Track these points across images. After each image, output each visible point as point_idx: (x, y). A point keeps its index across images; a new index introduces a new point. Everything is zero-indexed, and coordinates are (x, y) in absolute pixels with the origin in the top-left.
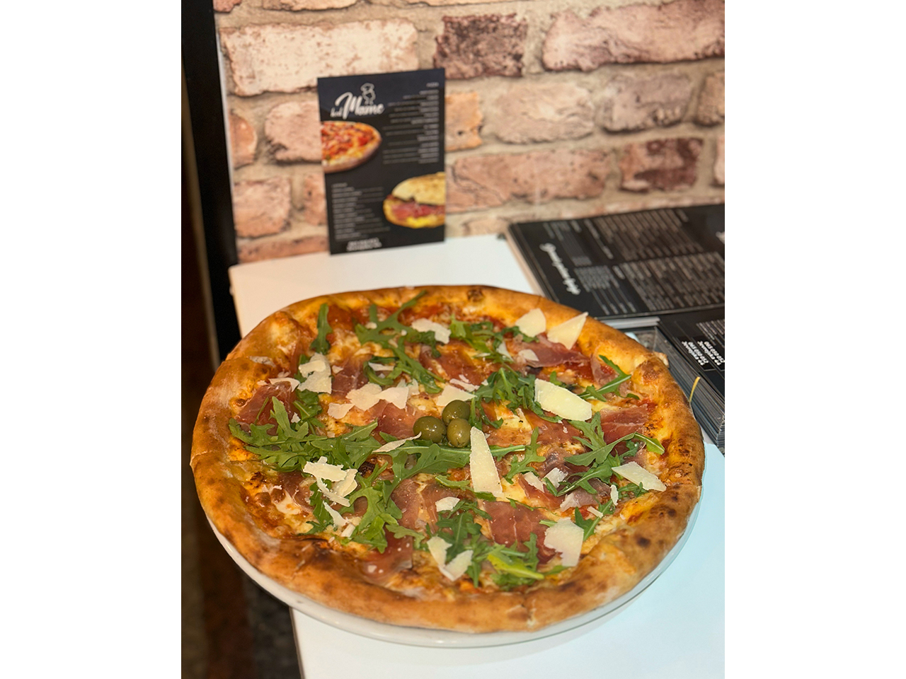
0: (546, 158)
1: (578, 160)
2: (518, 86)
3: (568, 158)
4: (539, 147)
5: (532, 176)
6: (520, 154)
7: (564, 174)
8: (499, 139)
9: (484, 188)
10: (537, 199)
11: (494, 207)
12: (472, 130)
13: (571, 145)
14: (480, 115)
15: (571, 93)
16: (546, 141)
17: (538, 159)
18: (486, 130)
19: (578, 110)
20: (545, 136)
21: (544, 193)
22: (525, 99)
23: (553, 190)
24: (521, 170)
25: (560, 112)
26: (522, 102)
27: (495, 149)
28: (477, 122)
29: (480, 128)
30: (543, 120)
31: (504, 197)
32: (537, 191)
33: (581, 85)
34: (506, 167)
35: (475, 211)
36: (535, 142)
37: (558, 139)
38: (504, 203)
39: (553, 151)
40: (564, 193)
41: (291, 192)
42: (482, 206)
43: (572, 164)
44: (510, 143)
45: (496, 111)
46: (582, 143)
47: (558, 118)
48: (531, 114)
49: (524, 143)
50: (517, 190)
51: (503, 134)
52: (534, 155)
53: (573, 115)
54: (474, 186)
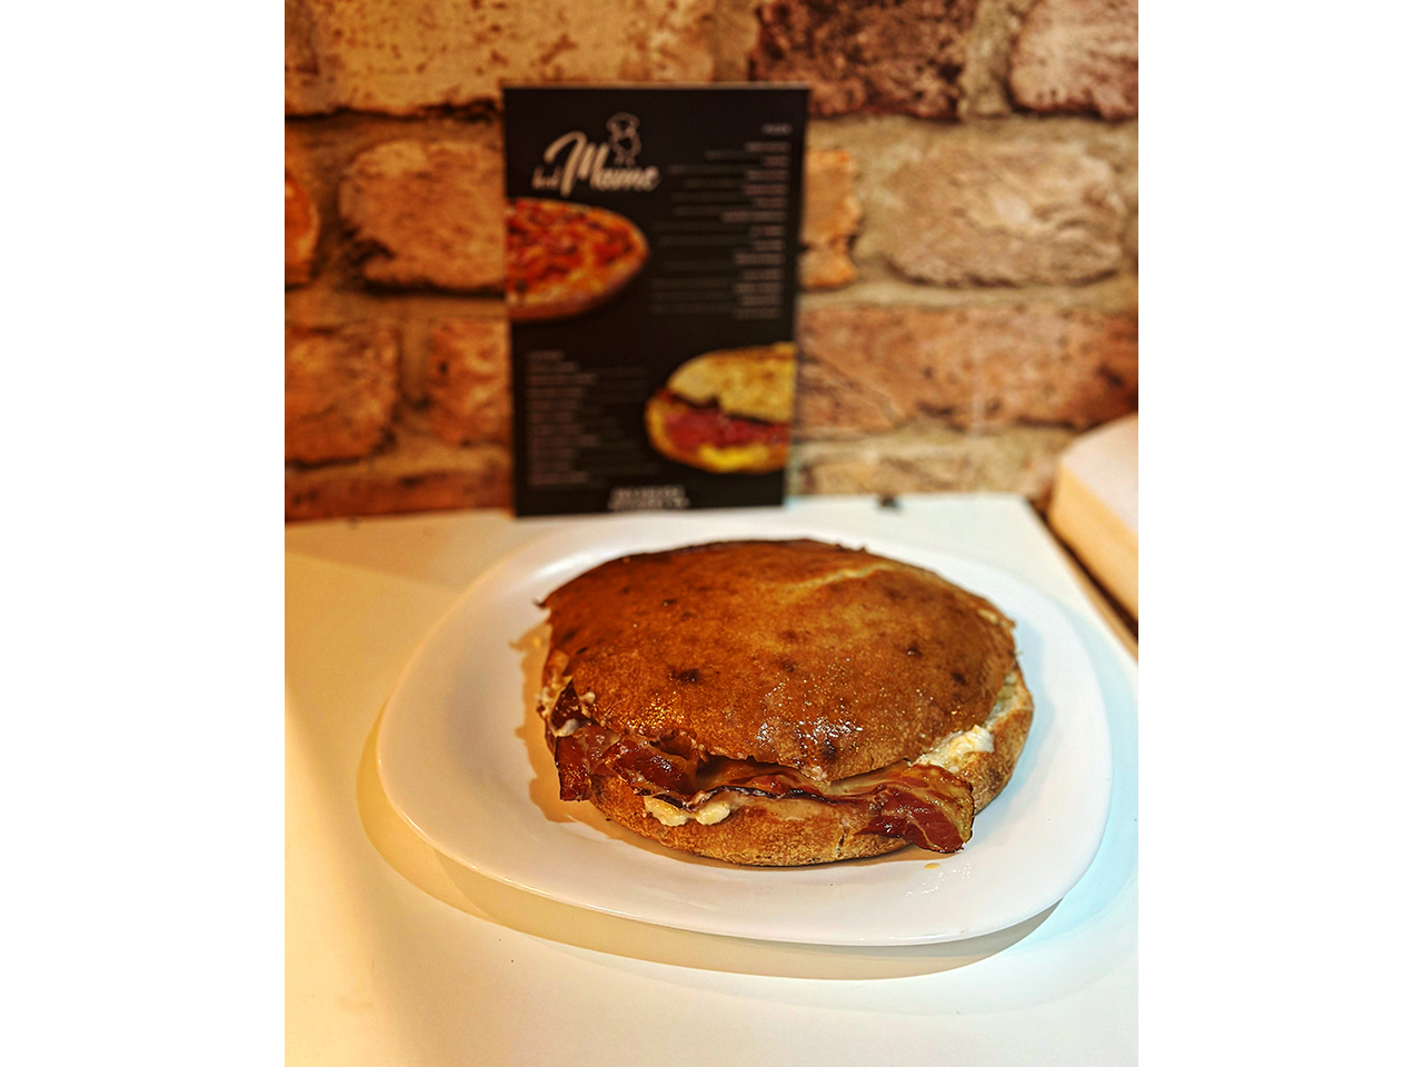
0: (1003, 326)
1: (1078, 333)
2: (946, 144)
3: (1052, 329)
4: (989, 297)
5: (968, 366)
6: (942, 311)
7: (1043, 364)
8: (895, 271)
9: (853, 385)
10: (977, 421)
11: (875, 432)
12: (833, 242)
13: (1065, 298)
14: (853, 207)
15: (1072, 169)
16: (1004, 283)
17: (983, 326)
18: (865, 246)
19: (1085, 212)
20: (1005, 270)
21: (994, 408)
22: (963, 177)
23: (1014, 402)
24: (942, 350)
25: (1043, 214)
26: (955, 183)
27: (884, 293)
28: (845, 225)
29: (852, 240)
30: (1001, 232)
31: (898, 409)
32: (977, 402)
33: (1096, 152)
34: (908, 339)
35: (831, 439)
36: (979, 283)
37: (1035, 281)
38: (898, 426)
39: (1020, 309)
40: (1040, 411)
41: (400, 360)
42: (847, 430)
43: (1063, 342)
44: (920, 282)
45: (890, 201)
46: (1090, 294)
47: (1037, 228)
48: (975, 215)
49: (952, 285)
50: (930, 395)
51: (905, 258)
52: (975, 314)
53: (1073, 223)
54: (829, 380)
